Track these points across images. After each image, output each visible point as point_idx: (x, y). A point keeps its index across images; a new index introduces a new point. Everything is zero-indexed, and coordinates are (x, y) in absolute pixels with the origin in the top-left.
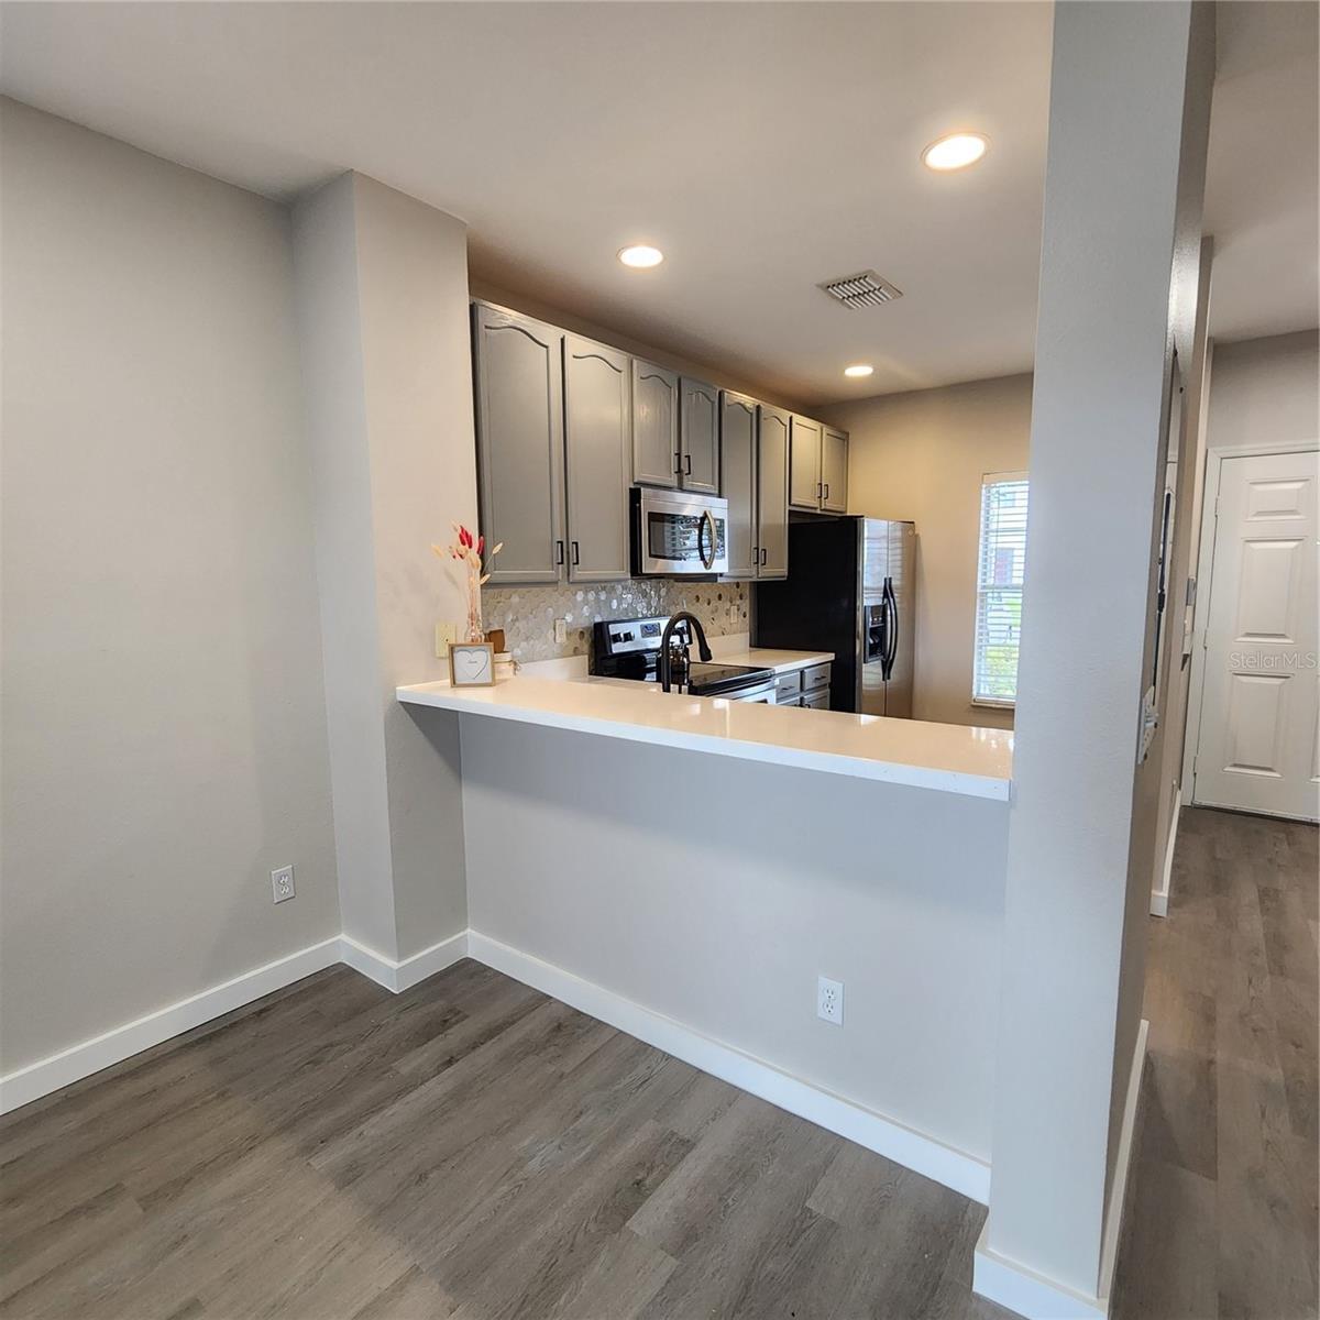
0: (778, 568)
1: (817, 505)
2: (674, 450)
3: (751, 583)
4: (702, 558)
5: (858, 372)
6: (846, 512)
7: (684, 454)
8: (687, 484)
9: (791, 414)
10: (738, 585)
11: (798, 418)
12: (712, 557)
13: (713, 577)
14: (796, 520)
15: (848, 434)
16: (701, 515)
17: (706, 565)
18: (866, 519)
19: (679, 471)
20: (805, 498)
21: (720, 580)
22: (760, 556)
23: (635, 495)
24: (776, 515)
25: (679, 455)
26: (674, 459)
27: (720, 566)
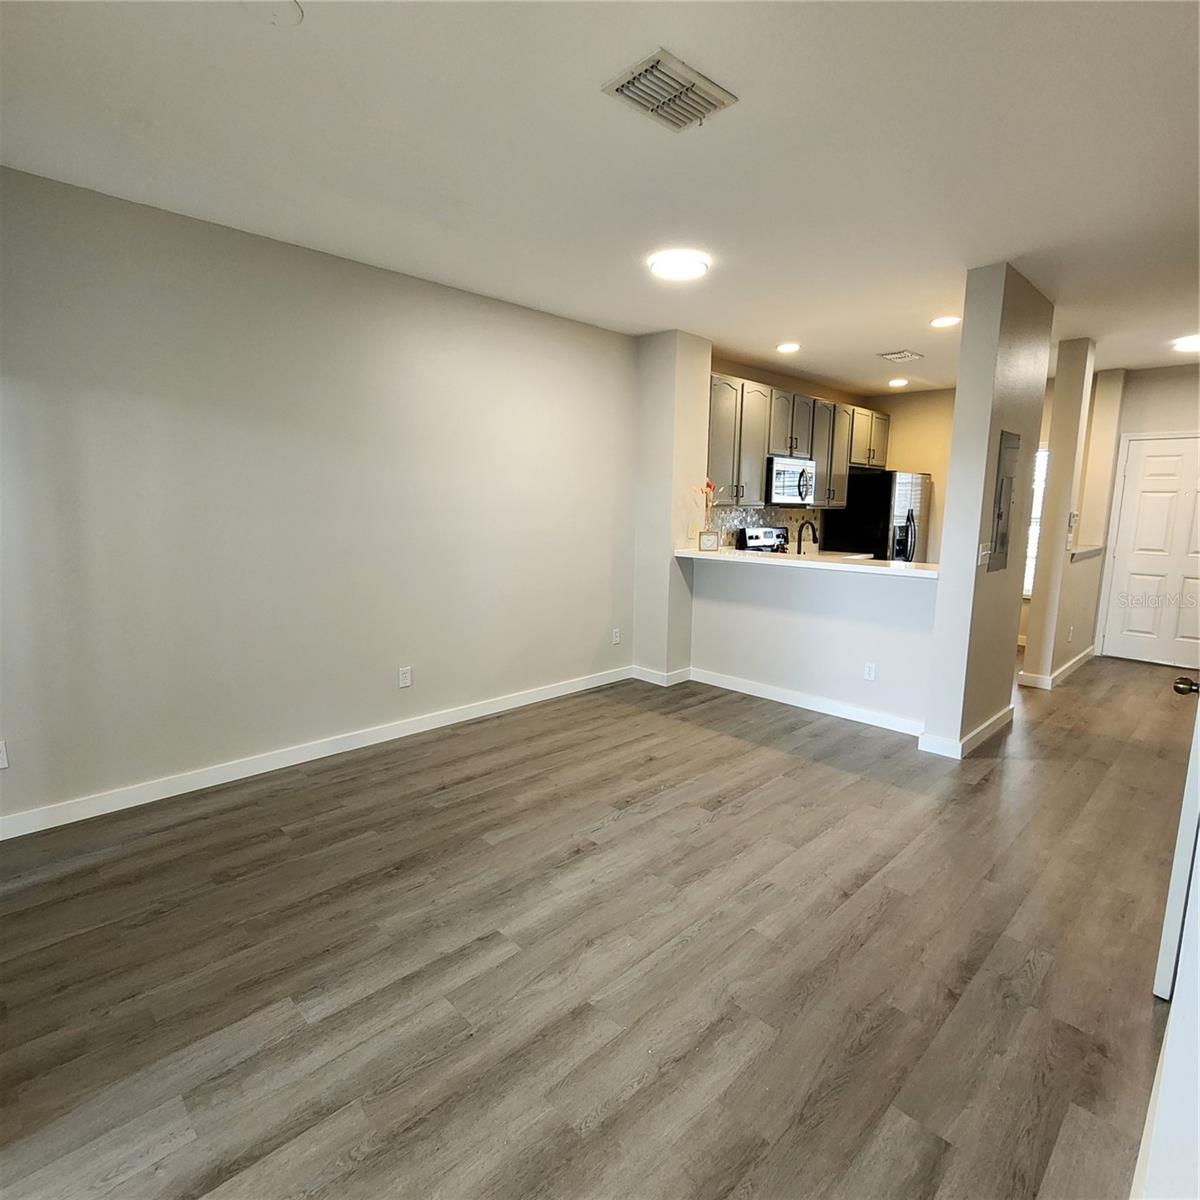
0: (840, 502)
1: (867, 462)
2: (789, 435)
3: (822, 510)
4: (800, 494)
5: (898, 383)
6: (884, 466)
7: (794, 437)
8: (795, 454)
9: (853, 407)
10: (814, 511)
11: (858, 410)
12: (806, 495)
13: (804, 505)
14: (855, 472)
15: (889, 416)
16: (801, 471)
17: (803, 499)
18: (898, 474)
19: (791, 447)
20: (860, 458)
21: (808, 507)
22: (831, 493)
23: (770, 462)
24: (841, 469)
25: (791, 438)
26: (789, 440)
27: (810, 500)
